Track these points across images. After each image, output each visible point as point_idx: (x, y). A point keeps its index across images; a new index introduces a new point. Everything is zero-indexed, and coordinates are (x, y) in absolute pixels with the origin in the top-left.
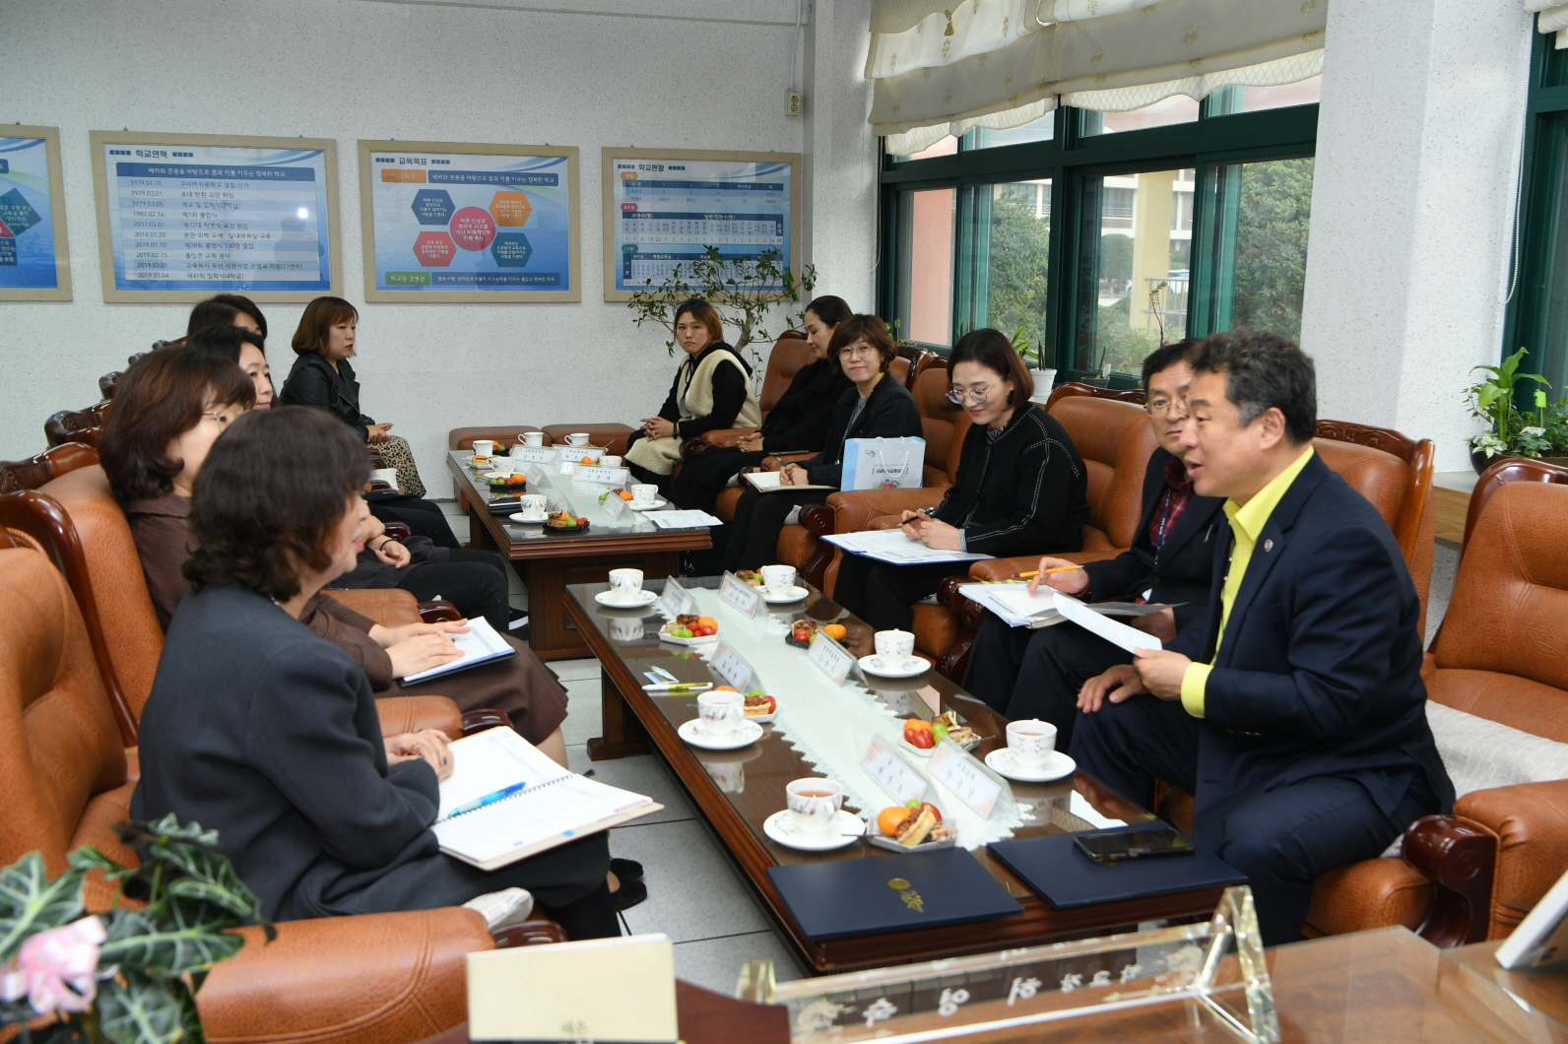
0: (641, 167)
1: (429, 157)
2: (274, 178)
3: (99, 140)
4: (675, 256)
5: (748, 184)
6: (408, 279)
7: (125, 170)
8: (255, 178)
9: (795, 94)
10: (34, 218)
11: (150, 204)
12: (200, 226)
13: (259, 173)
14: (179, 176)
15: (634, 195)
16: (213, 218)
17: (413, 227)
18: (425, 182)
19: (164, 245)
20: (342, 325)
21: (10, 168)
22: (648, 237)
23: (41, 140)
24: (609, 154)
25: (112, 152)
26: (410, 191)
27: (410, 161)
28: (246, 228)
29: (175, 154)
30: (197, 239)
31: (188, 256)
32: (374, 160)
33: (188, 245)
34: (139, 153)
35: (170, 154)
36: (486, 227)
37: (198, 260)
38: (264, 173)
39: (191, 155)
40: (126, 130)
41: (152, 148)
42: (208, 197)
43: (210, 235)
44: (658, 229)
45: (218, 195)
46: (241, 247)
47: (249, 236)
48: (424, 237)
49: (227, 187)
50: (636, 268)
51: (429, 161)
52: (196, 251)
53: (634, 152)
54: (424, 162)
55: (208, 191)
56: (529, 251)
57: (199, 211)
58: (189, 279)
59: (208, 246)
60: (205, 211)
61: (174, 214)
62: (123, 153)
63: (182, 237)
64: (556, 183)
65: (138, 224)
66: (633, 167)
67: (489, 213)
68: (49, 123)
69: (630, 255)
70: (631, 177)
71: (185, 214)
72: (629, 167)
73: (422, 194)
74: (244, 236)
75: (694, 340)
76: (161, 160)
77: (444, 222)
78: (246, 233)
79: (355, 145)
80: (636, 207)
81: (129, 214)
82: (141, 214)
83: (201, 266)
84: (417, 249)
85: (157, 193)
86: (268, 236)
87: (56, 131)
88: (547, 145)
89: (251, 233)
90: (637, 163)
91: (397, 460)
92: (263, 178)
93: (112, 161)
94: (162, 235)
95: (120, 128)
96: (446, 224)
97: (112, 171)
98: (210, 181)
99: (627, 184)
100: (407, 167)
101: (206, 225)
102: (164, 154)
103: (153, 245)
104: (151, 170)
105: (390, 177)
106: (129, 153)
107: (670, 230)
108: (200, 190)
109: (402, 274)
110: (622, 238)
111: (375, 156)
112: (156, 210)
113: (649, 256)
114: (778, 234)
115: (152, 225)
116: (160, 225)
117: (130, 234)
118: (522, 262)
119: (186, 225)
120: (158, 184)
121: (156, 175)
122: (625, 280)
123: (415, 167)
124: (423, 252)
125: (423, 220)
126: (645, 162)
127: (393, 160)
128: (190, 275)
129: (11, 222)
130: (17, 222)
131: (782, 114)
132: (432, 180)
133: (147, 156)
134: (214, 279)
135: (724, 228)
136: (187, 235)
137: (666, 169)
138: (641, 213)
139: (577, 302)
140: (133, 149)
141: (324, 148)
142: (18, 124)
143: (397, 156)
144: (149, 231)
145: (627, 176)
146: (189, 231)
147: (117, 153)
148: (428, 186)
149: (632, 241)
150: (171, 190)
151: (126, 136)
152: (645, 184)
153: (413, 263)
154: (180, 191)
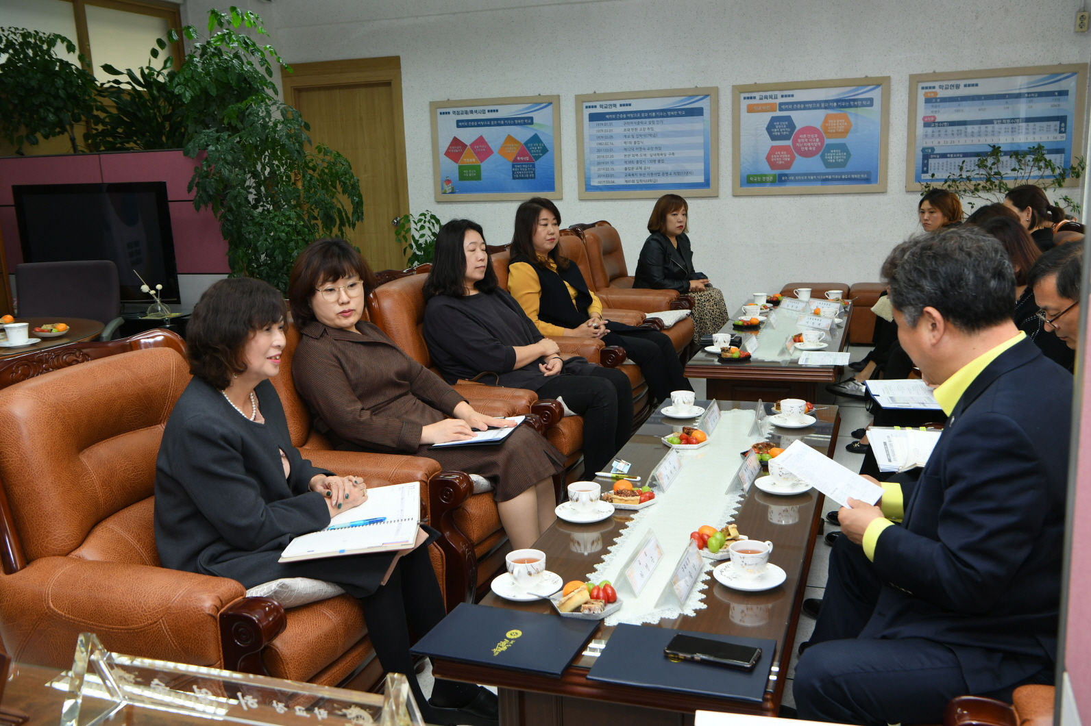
0: (941, 87)
1: (779, 93)
2: (678, 116)
3: (580, 100)
4: (966, 155)
5: (1035, 93)
6: (761, 180)
7: (593, 117)
8: (667, 116)
9: (1083, 14)
10: (545, 150)
11: (606, 137)
12: (633, 150)
13: (669, 113)
14: (623, 119)
15: (934, 109)
16: (641, 144)
17: (767, 143)
18: (775, 111)
19: (612, 163)
20: (675, 213)
21: (535, 121)
22: (942, 142)
23: (550, 103)
24: (915, 80)
25: (587, 107)
26: (766, 117)
27: (766, 97)
28: (660, 149)
29: (621, 105)
30: (631, 158)
31: (626, 169)
32: (742, 98)
33: (626, 162)
34: (601, 106)
35: (618, 105)
36: (817, 140)
37: (631, 172)
38: (672, 113)
39: (630, 105)
40: (595, 92)
41: (608, 103)
42: (639, 131)
43: (639, 155)
44: (953, 134)
45: (644, 129)
46: (657, 162)
47: (662, 155)
48: (773, 150)
49: (650, 123)
50: (933, 165)
51: (779, 96)
52: (630, 166)
53: (935, 76)
54: (776, 98)
55: (639, 127)
56: (849, 155)
57: (633, 140)
58: (626, 183)
59: (637, 162)
60: (636, 140)
61: (619, 143)
62: (593, 107)
63: (623, 157)
64: (871, 105)
65: (599, 151)
66: (934, 87)
67: (821, 130)
68: (555, 93)
69: (927, 155)
70: (933, 95)
71: (625, 143)
72: (930, 88)
73: (774, 119)
74: (658, 154)
75: (930, 222)
76: (613, 110)
77: (787, 138)
78: (660, 152)
79: (730, 88)
80: (935, 117)
81: (594, 144)
82: (601, 144)
83: (633, 175)
84: (768, 158)
85: (611, 131)
86: (673, 154)
87: (558, 97)
88: (867, 77)
89: (663, 152)
90: (937, 84)
91: (707, 304)
92: (672, 116)
93: (587, 112)
94: (612, 156)
95: (592, 92)
96: (789, 139)
97: (586, 118)
98: (640, 120)
99: (928, 101)
100: (765, 101)
101: (637, 149)
102: (615, 105)
103: (607, 163)
104: (607, 116)
105: (751, 109)
106: (596, 107)
107: (963, 135)
108: (634, 127)
109: (757, 176)
110: (922, 143)
111: (743, 95)
112: (609, 141)
113: (944, 156)
114: (1061, 132)
115: (606, 150)
116: (611, 150)
117: (594, 157)
118: (843, 165)
119: (625, 149)
120: (611, 124)
121: (610, 119)
122: (923, 175)
123: (770, 101)
124: (772, 160)
125: (773, 138)
126: (944, 83)
127: (755, 98)
128: (626, 181)
129: (534, 153)
130: (536, 153)
131: (1072, 31)
132: (781, 110)
133: (606, 108)
134: (640, 183)
135: (1010, 130)
136: (625, 155)
137: (962, 86)
138: (939, 123)
139: (884, 192)
140: (598, 104)
141: (710, 93)
142: (540, 95)
143: (757, 95)
144: (605, 154)
145: (929, 95)
146: (627, 153)
147: (590, 107)
148: (778, 114)
149: (930, 145)
150: (618, 128)
151: (595, 97)
152: (944, 100)
153: (765, 168)
154: (623, 128)
